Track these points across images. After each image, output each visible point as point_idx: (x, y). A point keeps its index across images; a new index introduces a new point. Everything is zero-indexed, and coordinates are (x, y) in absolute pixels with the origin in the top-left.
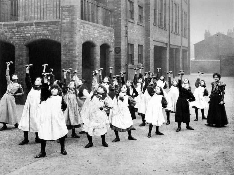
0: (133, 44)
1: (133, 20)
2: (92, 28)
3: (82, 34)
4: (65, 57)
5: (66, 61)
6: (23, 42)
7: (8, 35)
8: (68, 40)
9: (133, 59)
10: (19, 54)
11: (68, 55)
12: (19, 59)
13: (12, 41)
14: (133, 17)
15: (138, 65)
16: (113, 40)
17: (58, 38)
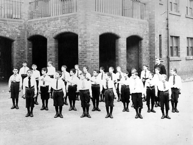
0: (179, 37)
1: (179, 13)
2: (114, 20)
3: (98, 26)
4: (81, 48)
5: (82, 51)
6: (52, 35)
7: (42, 29)
8: (83, 31)
9: (179, 52)
10: (50, 46)
11: (83, 46)
12: (49, 50)
13: (45, 34)
14: (179, 10)
15: (186, 58)
16: (147, 32)
17: (76, 30)
